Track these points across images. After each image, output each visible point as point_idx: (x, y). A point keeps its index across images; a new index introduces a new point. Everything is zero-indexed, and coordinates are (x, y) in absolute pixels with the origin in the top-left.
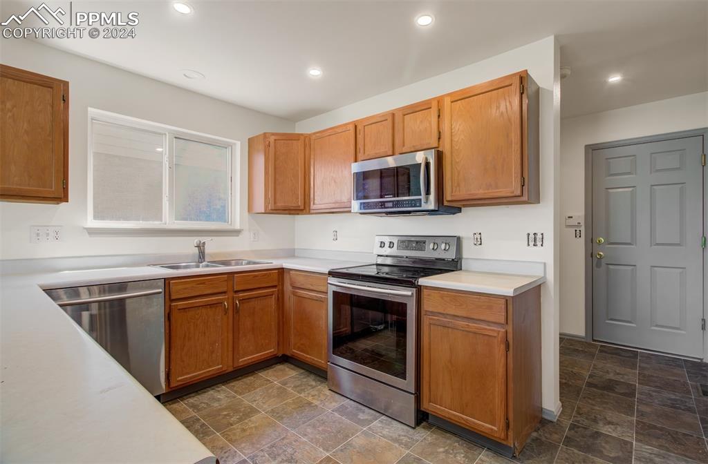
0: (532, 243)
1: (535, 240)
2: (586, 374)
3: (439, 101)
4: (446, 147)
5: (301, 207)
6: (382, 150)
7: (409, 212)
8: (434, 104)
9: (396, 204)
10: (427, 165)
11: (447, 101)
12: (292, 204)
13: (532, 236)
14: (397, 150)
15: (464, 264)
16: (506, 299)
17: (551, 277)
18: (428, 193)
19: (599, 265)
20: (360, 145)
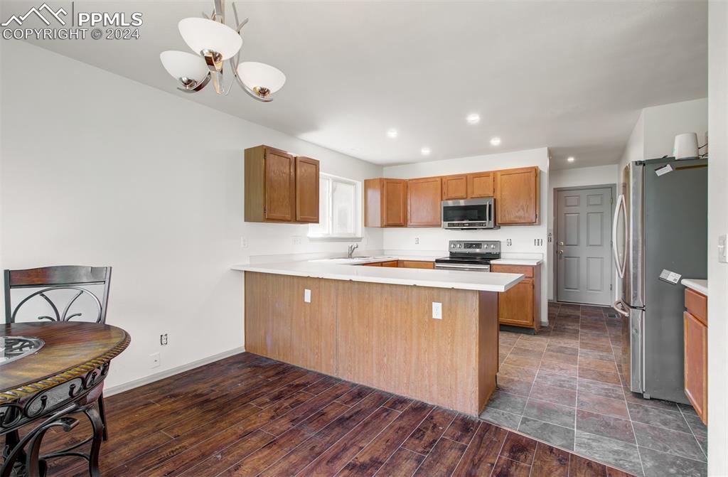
0: (537, 244)
1: (538, 242)
2: (557, 314)
3: (495, 173)
4: (498, 198)
5: (402, 223)
6: (459, 195)
7: (476, 229)
8: (491, 174)
9: (470, 224)
10: (490, 206)
11: (499, 174)
12: (398, 222)
13: (537, 241)
14: (469, 196)
15: (502, 255)
16: (533, 267)
17: (545, 260)
18: (490, 219)
19: (560, 258)
20: (445, 190)
